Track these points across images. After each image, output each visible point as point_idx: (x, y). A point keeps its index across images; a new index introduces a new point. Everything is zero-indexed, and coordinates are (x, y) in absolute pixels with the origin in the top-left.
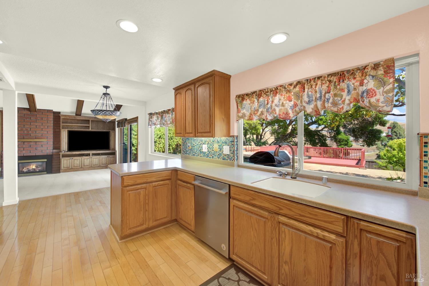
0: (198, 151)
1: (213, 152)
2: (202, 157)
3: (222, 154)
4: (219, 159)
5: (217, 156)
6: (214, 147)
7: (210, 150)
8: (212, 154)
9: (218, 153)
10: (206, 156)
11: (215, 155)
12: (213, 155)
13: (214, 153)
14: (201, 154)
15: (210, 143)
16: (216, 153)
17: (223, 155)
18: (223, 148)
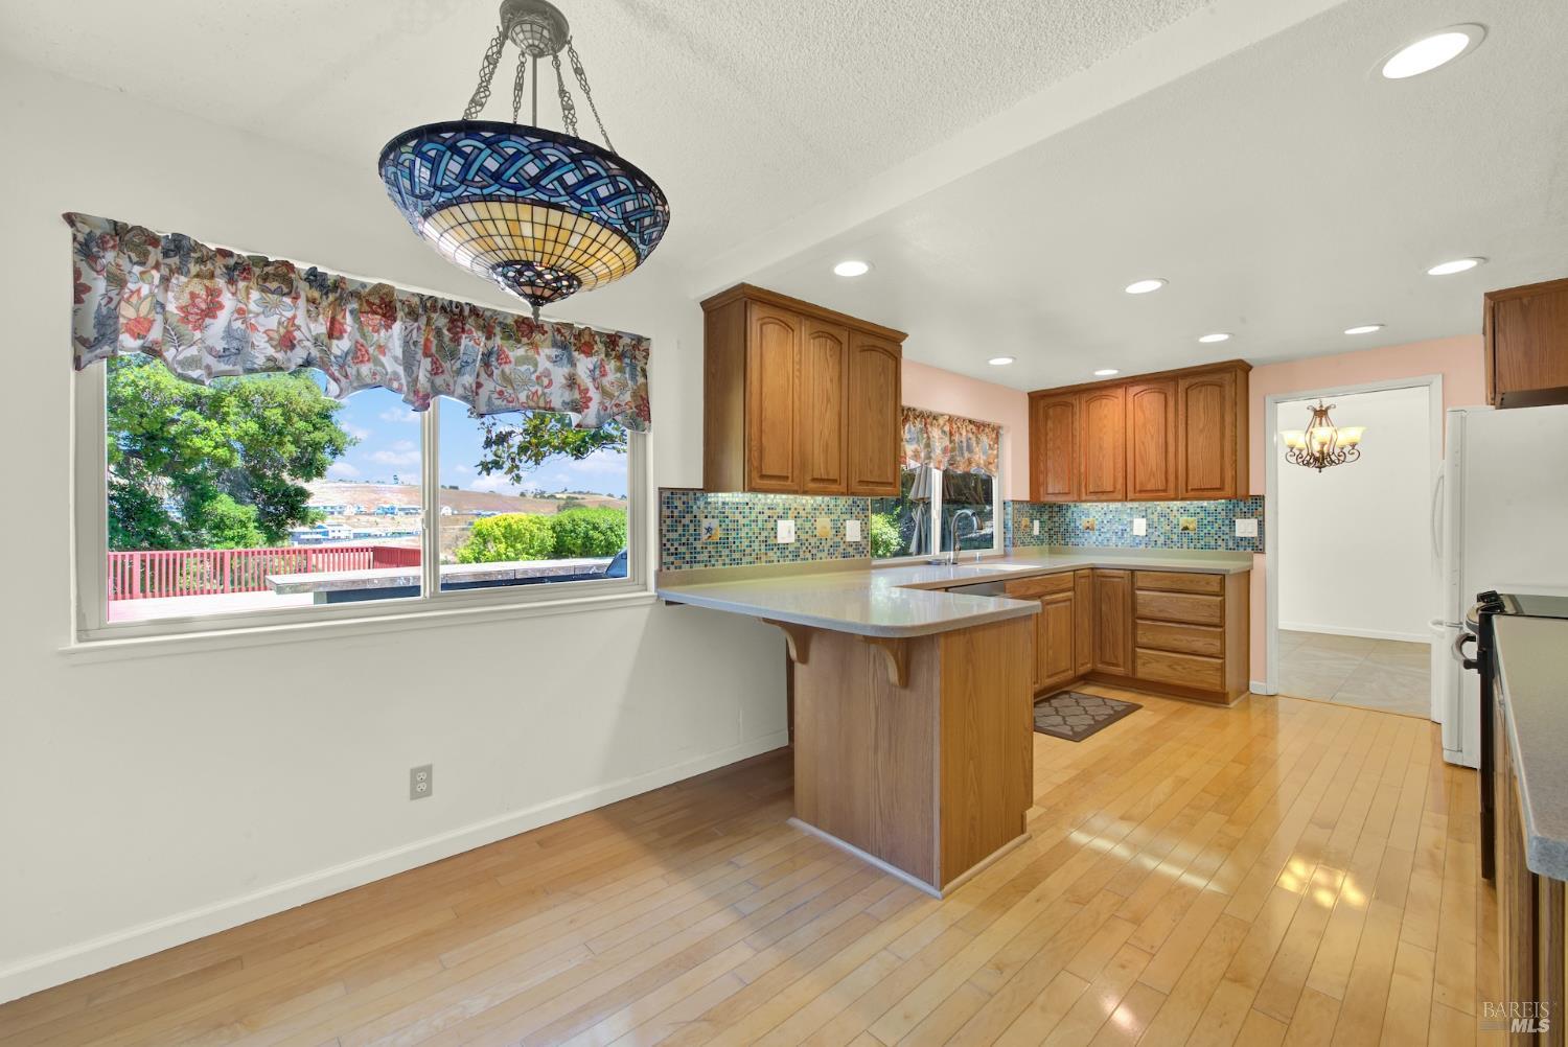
0: (756, 546)
1: (813, 541)
2: (776, 563)
3: (841, 544)
4: (834, 559)
5: (826, 552)
6: (818, 525)
7: (803, 537)
8: (810, 548)
9: (830, 543)
10: (790, 557)
11: (821, 548)
12: (814, 551)
13: (818, 544)
14: (771, 553)
15: (803, 513)
16: (823, 542)
17: (843, 546)
18: (845, 528)
